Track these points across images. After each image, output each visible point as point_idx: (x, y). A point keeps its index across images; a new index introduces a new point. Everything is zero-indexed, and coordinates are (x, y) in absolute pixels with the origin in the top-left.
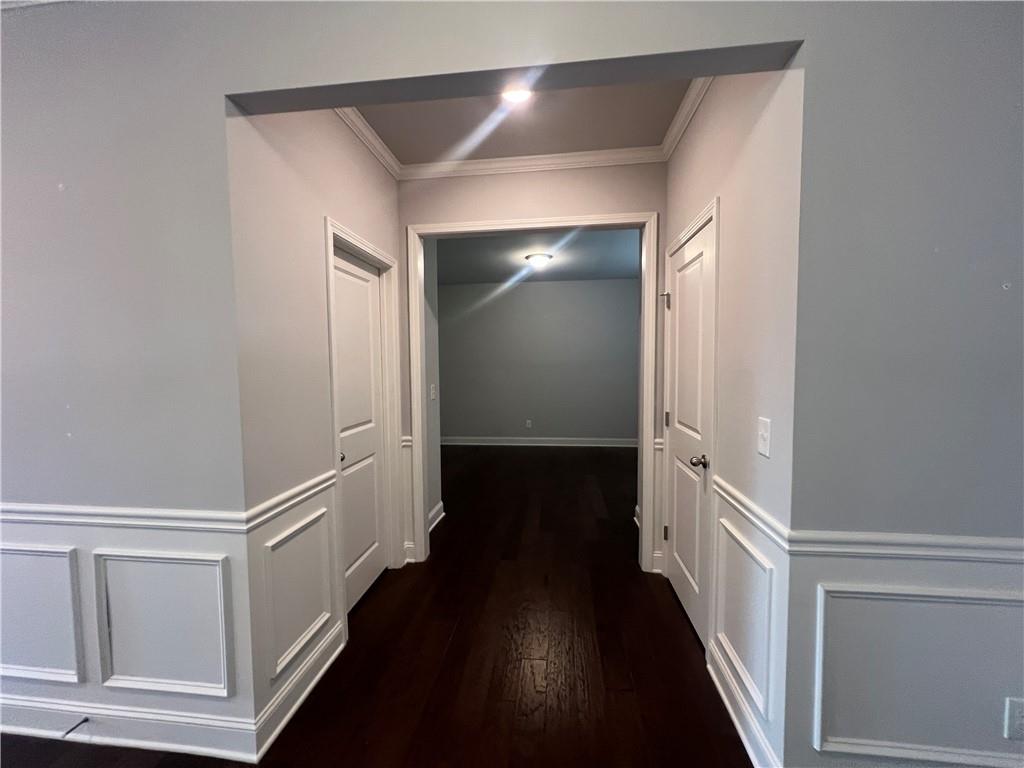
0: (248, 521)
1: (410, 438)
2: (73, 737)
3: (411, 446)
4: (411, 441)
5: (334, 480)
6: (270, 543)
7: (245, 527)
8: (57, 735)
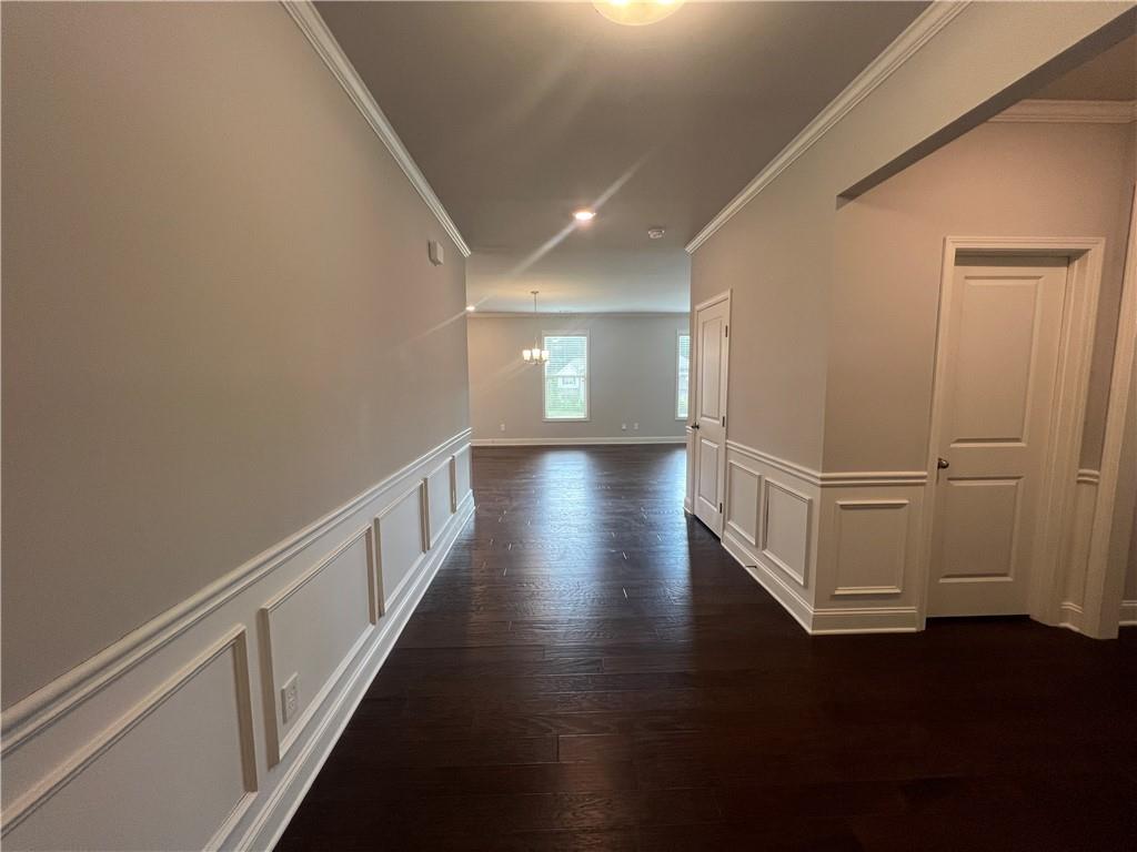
0: (822, 479)
1: (1096, 473)
2: (748, 569)
3: (1097, 484)
4: (1097, 477)
5: (924, 481)
6: (840, 503)
7: (820, 483)
8: (744, 566)
